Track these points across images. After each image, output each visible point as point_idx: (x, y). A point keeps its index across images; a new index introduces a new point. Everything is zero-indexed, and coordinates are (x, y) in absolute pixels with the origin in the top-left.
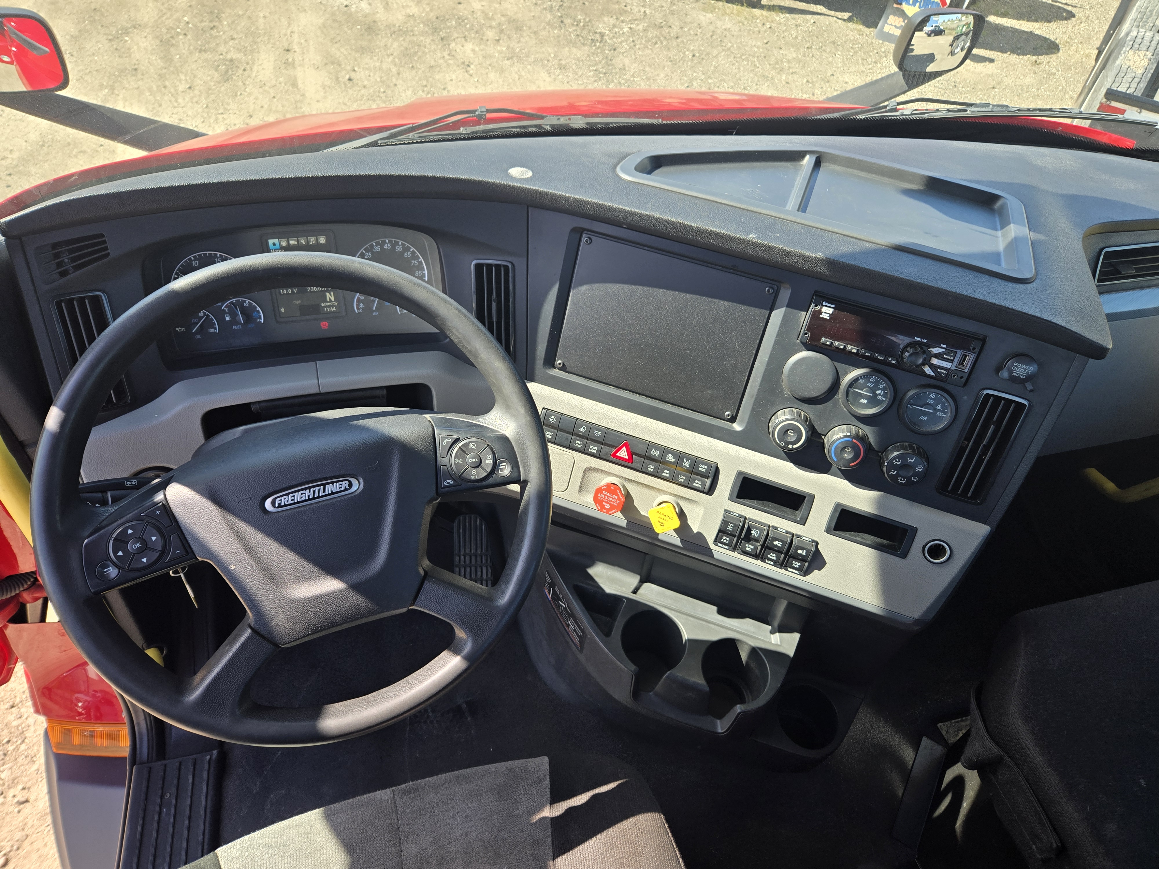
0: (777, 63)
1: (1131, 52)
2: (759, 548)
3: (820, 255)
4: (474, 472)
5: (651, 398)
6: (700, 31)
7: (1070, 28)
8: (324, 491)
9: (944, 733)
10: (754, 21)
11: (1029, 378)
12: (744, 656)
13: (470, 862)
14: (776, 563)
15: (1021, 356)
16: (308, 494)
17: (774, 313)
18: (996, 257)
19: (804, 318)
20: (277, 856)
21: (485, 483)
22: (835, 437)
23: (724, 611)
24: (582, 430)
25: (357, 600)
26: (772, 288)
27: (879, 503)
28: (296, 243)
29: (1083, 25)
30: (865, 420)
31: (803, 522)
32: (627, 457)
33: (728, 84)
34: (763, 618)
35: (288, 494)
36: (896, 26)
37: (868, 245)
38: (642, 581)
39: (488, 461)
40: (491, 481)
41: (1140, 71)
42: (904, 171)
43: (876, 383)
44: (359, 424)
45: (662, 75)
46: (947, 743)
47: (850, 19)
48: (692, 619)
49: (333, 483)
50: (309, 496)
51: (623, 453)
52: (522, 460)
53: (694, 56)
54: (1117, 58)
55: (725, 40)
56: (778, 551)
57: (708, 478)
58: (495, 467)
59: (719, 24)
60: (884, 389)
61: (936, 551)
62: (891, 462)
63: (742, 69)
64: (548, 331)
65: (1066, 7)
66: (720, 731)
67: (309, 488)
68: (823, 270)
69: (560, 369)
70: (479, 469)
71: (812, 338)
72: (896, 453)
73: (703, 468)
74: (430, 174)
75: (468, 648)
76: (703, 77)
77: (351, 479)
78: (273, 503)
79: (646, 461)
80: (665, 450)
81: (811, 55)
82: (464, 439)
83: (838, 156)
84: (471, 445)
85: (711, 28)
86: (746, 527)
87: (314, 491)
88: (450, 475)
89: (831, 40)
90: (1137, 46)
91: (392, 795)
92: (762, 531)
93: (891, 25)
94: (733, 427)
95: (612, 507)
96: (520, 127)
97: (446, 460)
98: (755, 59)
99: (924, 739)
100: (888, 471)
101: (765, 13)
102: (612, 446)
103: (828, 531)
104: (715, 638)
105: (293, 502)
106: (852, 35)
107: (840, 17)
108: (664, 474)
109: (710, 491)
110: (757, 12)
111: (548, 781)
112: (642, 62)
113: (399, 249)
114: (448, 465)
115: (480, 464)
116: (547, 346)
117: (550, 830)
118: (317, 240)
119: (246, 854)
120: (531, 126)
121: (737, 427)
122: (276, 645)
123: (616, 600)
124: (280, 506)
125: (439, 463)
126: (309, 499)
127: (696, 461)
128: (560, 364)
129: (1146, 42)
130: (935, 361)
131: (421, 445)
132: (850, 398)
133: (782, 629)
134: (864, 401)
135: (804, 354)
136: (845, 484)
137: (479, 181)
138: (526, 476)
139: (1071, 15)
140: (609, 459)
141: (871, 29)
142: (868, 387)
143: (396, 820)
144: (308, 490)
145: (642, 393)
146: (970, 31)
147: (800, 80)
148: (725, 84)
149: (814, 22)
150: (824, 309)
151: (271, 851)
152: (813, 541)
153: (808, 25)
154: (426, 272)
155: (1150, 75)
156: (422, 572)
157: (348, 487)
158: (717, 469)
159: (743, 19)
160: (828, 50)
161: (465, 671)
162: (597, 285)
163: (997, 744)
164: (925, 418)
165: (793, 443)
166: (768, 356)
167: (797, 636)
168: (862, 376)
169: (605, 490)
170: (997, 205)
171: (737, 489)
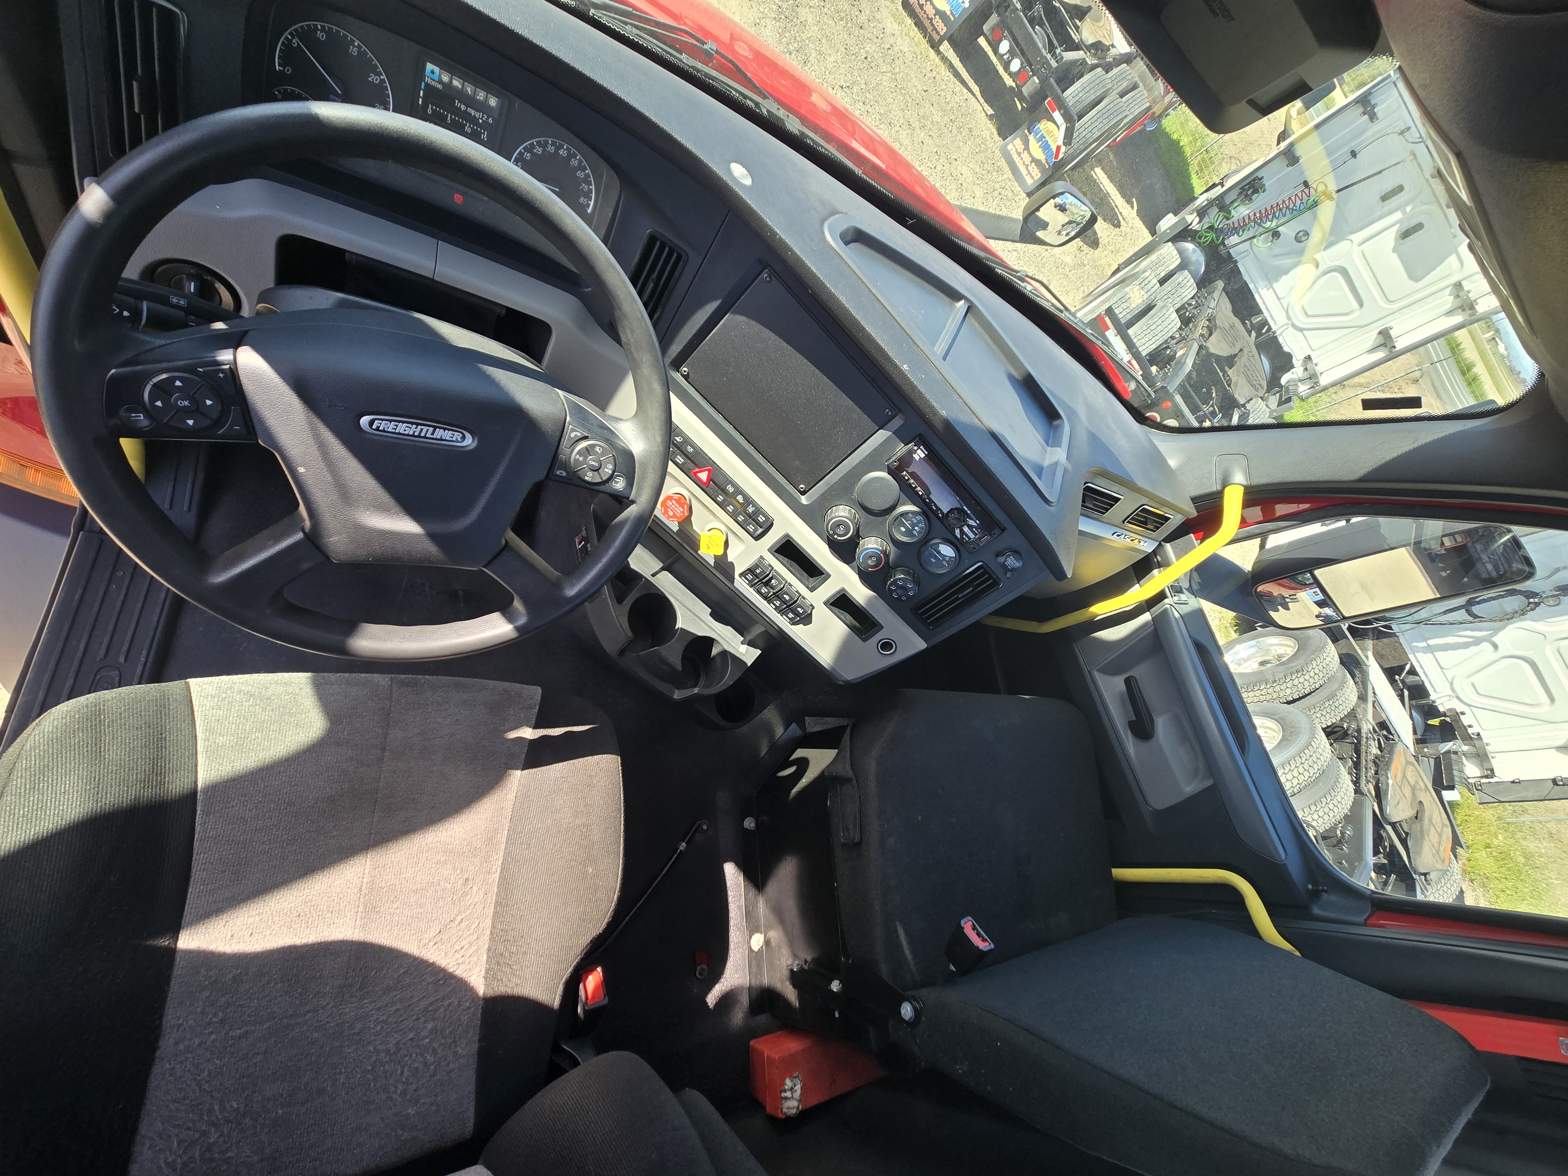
0: (923, 117)
1: (1138, 287)
2: (771, 593)
3: (944, 413)
4: (590, 474)
5: (749, 442)
6: (882, 36)
7: (1113, 235)
8: (433, 434)
9: (807, 723)
10: (926, 61)
11: (1013, 570)
12: (715, 651)
13: (450, 757)
14: (776, 608)
15: (1016, 553)
16: (413, 430)
17: (880, 431)
18: (1040, 470)
19: (901, 449)
20: (258, 707)
21: (596, 488)
22: (870, 546)
23: (716, 615)
24: (678, 439)
25: (431, 549)
26: (891, 411)
27: (870, 601)
28: (460, 87)
29: (1121, 238)
30: (895, 542)
31: (812, 590)
32: (705, 480)
33: (879, 109)
34: (740, 630)
35: (391, 421)
36: (1016, 149)
37: (977, 421)
38: (663, 569)
39: (608, 470)
40: (602, 488)
41: (1134, 305)
42: (1018, 358)
43: (919, 522)
44: (488, 372)
45: (832, 59)
46: (805, 730)
47: (991, 117)
48: (690, 613)
49: (445, 429)
50: (414, 432)
51: (703, 476)
52: (638, 483)
53: (866, 58)
54: (1128, 285)
55: (897, 61)
56: (784, 602)
57: (761, 527)
58: (611, 478)
59: (899, 41)
60: (921, 528)
61: (886, 646)
62: (896, 581)
63: (896, 102)
64: (690, 337)
65: (1119, 215)
66: (675, 697)
67: (417, 424)
68: (939, 425)
69: (683, 376)
70: (596, 473)
71: (897, 468)
72: (902, 576)
73: (761, 519)
74: (653, 119)
75: (522, 621)
76: (863, 86)
77: (466, 433)
78: (371, 423)
79: (719, 491)
80: (739, 491)
81: (950, 129)
82: (593, 439)
83: (982, 315)
84: (597, 449)
85: (892, 40)
86: (770, 576)
87: (422, 430)
88: (565, 466)
89: (970, 126)
90: (1143, 285)
91: (390, 682)
92: (780, 583)
93: (1014, 146)
94: (800, 499)
95: (674, 516)
96: (740, 93)
97: (568, 451)
98: (910, 100)
99: (794, 724)
100: (891, 585)
101: (937, 60)
102: (697, 465)
103: (825, 603)
104: (700, 633)
105: (394, 431)
106: (986, 134)
107: (985, 109)
108: (728, 508)
109: (757, 538)
110: (932, 53)
111: (536, 710)
112: (822, 29)
113: (574, 163)
114: (567, 457)
115: (598, 469)
116: (682, 350)
117: (526, 748)
118: (486, 98)
119: (224, 695)
120: (751, 100)
121: (804, 500)
122: (328, 558)
123: (637, 576)
124: (378, 429)
125: (560, 451)
126: (413, 436)
127: (759, 511)
128: (685, 371)
129: (1149, 286)
130: (966, 529)
131: (549, 427)
132: (896, 523)
133: (751, 644)
134: (903, 529)
135: (884, 474)
136: (855, 577)
137: (700, 158)
138: (636, 497)
139: (1118, 225)
140: (689, 474)
141: (1000, 139)
142: (912, 521)
143: (388, 707)
144: (414, 426)
145: (744, 434)
146: (1082, 223)
147: (932, 146)
148: (877, 108)
149: (966, 99)
150: (919, 451)
151: (251, 700)
152: (811, 605)
153: (961, 98)
154: (592, 203)
155: (1137, 312)
156: (503, 542)
157: (459, 440)
158: (772, 524)
159: (919, 52)
160: (963, 134)
161: (513, 639)
162: (754, 323)
163: (853, 770)
164: (934, 561)
165: (839, 535)
166: (857, 462)
167: (759, 652)
168: (913, 513)
169: (675, 499)
170: (1056, 423)
171: (778, 546)
